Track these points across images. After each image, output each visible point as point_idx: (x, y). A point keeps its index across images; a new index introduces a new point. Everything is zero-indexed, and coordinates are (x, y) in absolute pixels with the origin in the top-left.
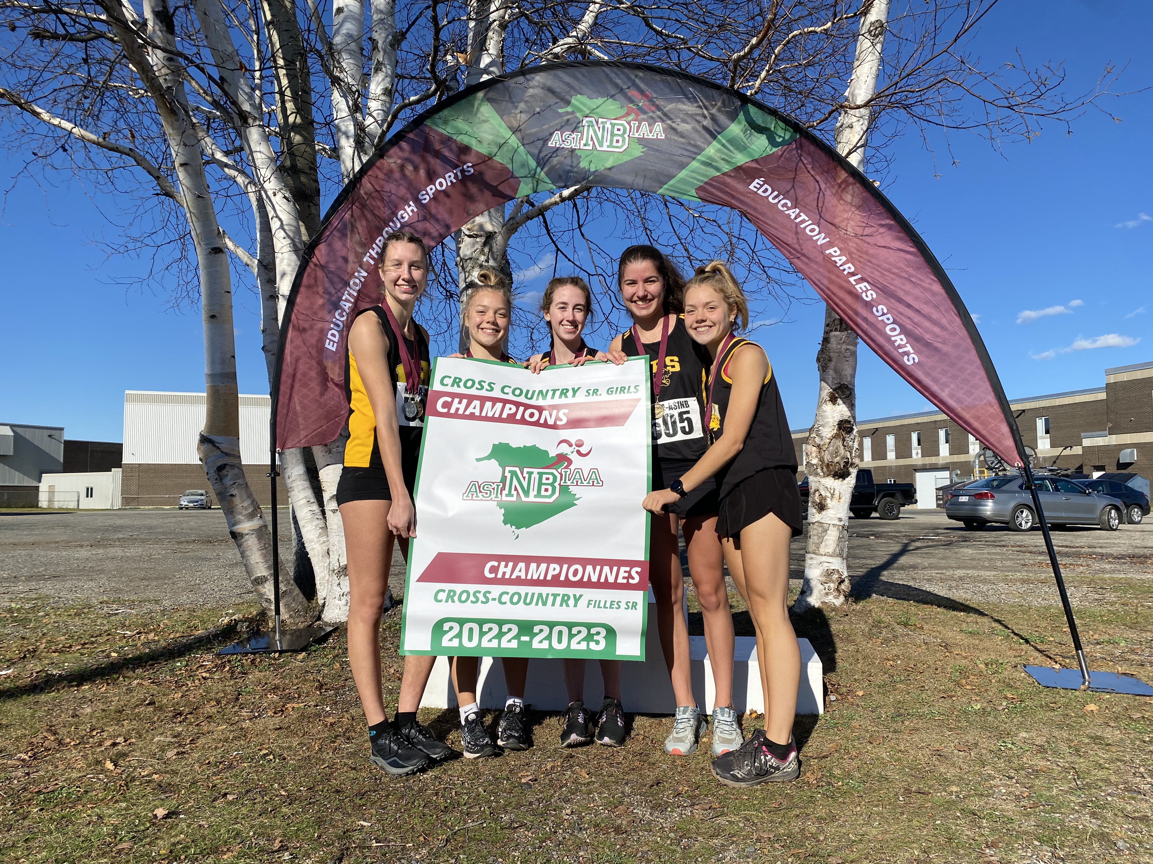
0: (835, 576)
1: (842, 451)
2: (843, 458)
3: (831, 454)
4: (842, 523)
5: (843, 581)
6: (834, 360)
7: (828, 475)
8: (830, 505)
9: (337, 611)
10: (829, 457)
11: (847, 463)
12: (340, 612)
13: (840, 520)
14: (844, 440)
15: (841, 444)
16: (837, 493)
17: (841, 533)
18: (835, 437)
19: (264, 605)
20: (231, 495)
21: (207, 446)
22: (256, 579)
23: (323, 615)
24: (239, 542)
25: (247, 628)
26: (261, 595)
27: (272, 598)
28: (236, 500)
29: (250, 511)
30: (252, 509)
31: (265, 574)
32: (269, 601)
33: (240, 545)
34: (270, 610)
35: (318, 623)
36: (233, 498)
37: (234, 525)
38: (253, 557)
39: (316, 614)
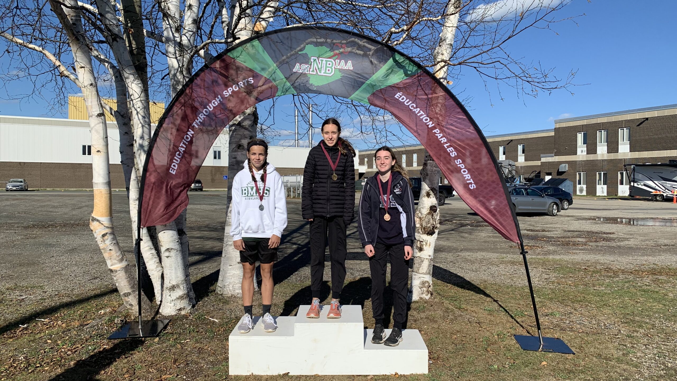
0: (427, 284)
1: (431, 221)
2: (432, 225)
3: (426, 222)
4: (430, 258)
5: (430, 286)
6: (429, 175)
7: (424, 233)
8: (425, 249)
9: (169, 309)
10: (425, 224)
11: (434, 227)
12: (171, 310)
13: (430, 256)
14: (432, 216)
15: (431, 217)
16: (428, 242)
17: (430, 262)
18: (429, 214)
19: (128, 307)
20: (110, 250)
21: (95, 223)
22: (124, 294)
23: (160, 311)
24: (114, 275)
25: (121, 321)
26: (127, 302)
27: (133, 303)
28: (113, 252)
29: (120, 257)
30: (121, 256)
31: (130, 291)
32: (131, 305)
33: (115, 276)
34: (131, 309)
35: (158, 315)
36: (111, 251)
37: (111, 265)
38: (123, 282)
39: (156, 310)
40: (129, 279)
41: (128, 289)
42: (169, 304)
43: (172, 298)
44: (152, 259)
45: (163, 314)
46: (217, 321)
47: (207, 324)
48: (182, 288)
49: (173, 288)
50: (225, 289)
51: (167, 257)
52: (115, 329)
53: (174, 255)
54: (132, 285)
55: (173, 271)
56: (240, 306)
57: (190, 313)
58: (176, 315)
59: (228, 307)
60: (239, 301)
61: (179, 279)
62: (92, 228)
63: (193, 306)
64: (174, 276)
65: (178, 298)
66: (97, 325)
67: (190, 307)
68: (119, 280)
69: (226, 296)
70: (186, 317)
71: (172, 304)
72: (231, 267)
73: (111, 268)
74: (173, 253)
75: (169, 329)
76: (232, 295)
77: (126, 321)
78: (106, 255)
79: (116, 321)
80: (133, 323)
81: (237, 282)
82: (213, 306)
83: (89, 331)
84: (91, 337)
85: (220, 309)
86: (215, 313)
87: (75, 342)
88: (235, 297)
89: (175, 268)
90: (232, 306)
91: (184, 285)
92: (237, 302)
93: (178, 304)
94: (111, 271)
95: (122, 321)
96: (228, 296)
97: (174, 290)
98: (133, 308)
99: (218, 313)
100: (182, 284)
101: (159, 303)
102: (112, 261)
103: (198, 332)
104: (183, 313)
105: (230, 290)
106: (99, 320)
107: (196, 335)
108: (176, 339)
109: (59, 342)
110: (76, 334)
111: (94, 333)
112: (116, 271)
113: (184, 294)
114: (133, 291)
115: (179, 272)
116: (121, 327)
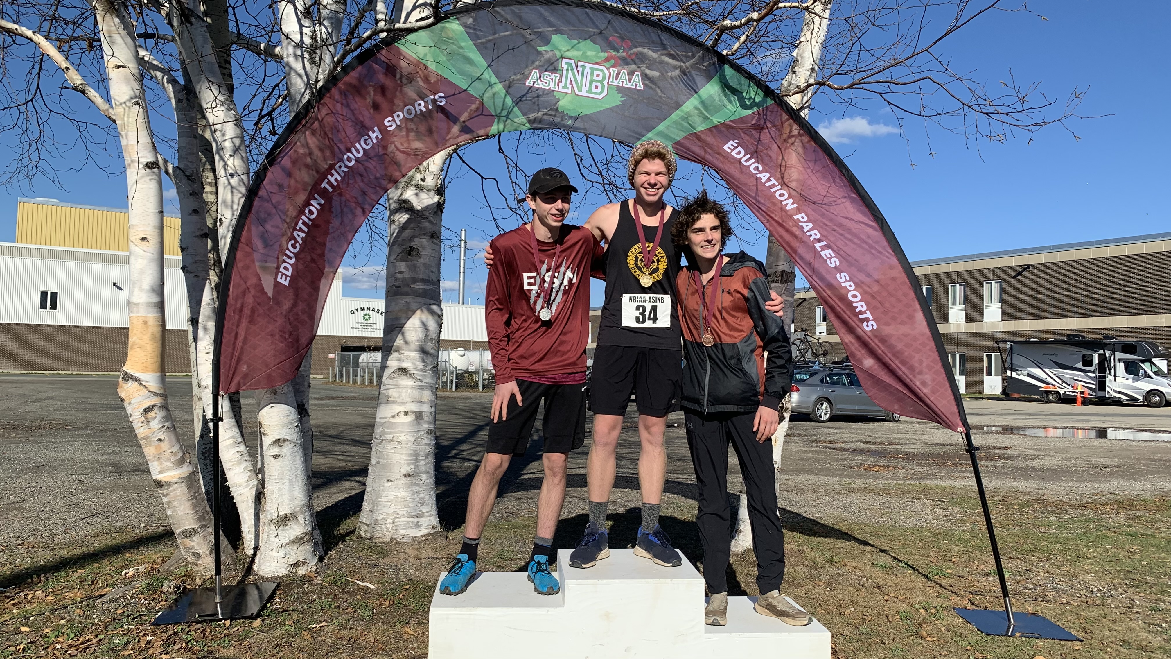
19: (190, 559)
20: (160, 440)
21: (131, 385)
22: (183, 532)
23: (255, 567)
24: (165, 492)
25: (175, 587)
26: (188, 549)
27: (200, 552)
28: (165, 445)
29: (179, 456)
30: (181, 454)
31: (195, 526)
32: (197, 555)
33: (165, 496)
34: (196, 564)
35: (252, 578)
36: (161, 443)
37: (160, 473)
38: (182, 508)
39: (246, 566)
40: (194, 501)
41: (192, 521)
42: (274, 554)
43: (281, 542)
44: (239, 463)
45: (261, 573)
46: (372, 587)
47: (353, 593)
48: (302, 520)
49: (283, 521)
50: (378, 528)
51: (276, 457)
52: (163, 603)
53: (288, 454)
54: (200, 514)
55: (286, 487)
56: (411, 559)
57: (316, 572)
58: (288, 576)
59: (387, 560)
60: (407, 551)
61: (297, 502)
62: (122, 395)
63: (321, 560)
64: (286, 496)
65: (293, 542)
66: (124, 597)
67: (316, 560)
68: (175, 504)
69: (381, 540)
70: (307, 579)
71: (282, 554)
72: (390, 484)
73: (160, 477)
74: (287, 450)
75: (278, 603)
76: (392, 539)
77: (185, 587)
78: (149, 451)
79: (165, 588)
80: (199, 592)
81: (401, 513)
82: (359, 558)
83: (108, 609)
84: (114, 619)
85: (374, 566)
86: (364, 572)
87: (82, 629)
88: (397, 543)
89: (291, 481)
90: (397, 559)
91: (307, 514)
92: (405, 553)
93: (293, 554)
94: (159, 484)
95: (179, 588)
96: (385, 540)
97: (285, 525)
98: (200, 562)
99: (371, 572)
100: (303, 513)
101: (252, 552)
102: (161, 464)
103: (338, 607)
104: (302, 571)
105: (387, 528)
106: (127, 588)
107: (336, 614)
108: (298, 621)
109: (47, 631)
110: (81, 613)
111: (119, 611)
112: (169, 485)
113: (306, 534)
114: (202, 526)
115: (297, 488)
116: (176, 600)
